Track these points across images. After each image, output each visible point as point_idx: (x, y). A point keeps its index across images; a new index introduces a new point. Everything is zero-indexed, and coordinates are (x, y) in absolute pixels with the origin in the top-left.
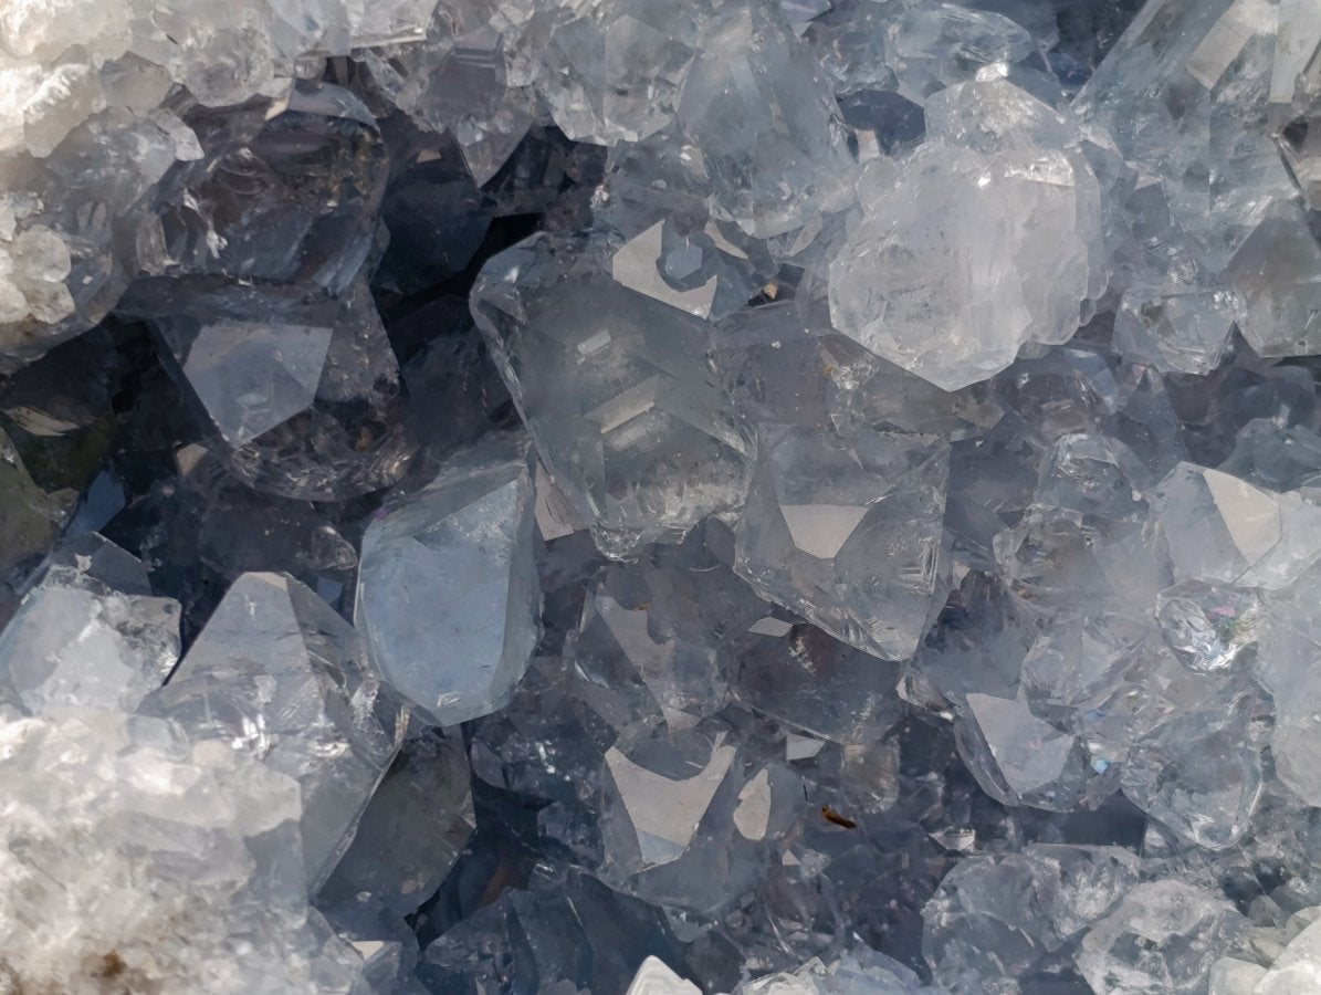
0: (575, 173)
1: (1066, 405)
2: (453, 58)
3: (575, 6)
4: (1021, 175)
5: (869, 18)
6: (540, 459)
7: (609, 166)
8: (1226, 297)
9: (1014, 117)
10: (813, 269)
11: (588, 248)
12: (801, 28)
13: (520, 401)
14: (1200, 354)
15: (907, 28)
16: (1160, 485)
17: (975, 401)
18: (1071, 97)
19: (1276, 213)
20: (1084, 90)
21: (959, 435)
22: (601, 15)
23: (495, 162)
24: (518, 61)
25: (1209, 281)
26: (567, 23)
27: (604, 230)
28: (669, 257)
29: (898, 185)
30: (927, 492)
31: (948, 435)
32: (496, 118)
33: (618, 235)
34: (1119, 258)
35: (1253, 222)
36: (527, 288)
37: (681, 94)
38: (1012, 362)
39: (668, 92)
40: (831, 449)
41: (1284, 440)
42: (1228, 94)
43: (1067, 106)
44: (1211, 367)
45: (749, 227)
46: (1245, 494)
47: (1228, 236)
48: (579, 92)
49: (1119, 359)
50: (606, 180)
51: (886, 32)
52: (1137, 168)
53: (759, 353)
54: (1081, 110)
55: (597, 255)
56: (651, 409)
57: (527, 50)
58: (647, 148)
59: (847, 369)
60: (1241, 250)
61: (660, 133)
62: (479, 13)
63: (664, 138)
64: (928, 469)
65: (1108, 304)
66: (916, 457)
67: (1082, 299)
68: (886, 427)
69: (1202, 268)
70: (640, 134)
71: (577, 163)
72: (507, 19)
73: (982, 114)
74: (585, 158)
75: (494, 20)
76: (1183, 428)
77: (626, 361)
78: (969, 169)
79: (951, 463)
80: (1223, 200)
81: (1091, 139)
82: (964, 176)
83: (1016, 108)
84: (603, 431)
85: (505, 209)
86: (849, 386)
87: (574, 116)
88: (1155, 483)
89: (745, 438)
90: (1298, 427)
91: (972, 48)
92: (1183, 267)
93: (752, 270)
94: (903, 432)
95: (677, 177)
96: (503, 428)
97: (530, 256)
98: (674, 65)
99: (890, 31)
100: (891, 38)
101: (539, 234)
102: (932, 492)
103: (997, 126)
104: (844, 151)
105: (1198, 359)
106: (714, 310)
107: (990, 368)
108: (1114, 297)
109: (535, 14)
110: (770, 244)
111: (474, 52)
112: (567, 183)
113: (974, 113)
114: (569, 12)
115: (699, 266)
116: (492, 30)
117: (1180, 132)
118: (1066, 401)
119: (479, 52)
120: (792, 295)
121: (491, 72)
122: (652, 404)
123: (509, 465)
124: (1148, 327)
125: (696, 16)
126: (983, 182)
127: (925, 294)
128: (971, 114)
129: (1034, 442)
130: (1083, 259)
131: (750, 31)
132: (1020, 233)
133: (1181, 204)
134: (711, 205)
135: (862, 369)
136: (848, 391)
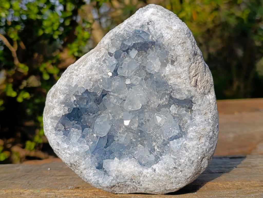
75: (98, 84)
111: (96, 87)
121: (98, 89)
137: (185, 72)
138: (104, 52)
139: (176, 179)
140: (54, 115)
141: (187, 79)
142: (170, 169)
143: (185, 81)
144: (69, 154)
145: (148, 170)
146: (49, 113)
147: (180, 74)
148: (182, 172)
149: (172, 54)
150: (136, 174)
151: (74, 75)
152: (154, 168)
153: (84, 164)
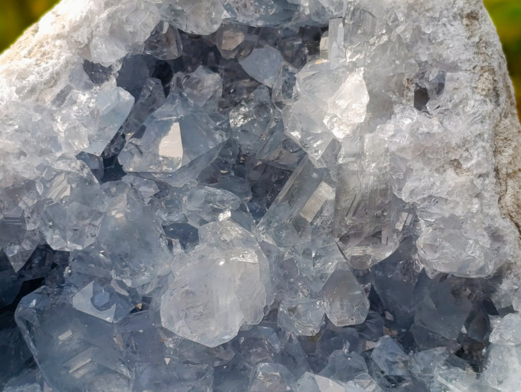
0: (57, 261)
1: (259, 350)
2: (3, 221)
3: (54, 198)
4: (237, 259)
5: (175, 194)
6: (45, 381)
7: (71, 259)
8: (321, 302)
9: (234, 234)
10: (155, 298)
11: (63, 293)
12: (147, 200)
13: (36, 357)
14: (312, 327)
15: (190, 197)
16: (299, 381)
17: (223, 349)
18: (257, 223)
19: (340, 267)
20: (262, 220)
21: (217, 363)
22: (64, 202)
23: (23, 261)
24: (31, 220)
25: (314, 296)
26: (51, 205)
27: (69, 285)
28: (97, 297)
29: (188, 264)
30: (205, 389)
31: (213, 363)
32: (23, 244)
33: (76, 287)
34: (279, 288)
35: (330, 271)
36: (39, 310)
37: (99, 230)
38: (237, 334)
39: (94, 229)
40: (165, 373)
41: (347, 358)
42: (318, 222)
43: (255, 227)
44: (316, 332)
45: (129, 283)
46: (332, 385)
47: (321, 278)
48: (57, 231)
49: (280, 329)
50: (70, 265)
51: (182, 200)
52: (284, 251)
53: (134, 334)
54: (261, 229)
55: (67, 296)
56: (90, 362)
57: (35, 216)
58: (86, 252)
59: (170, 339)
60: (327, 282)
61: (91, 245)
62: (14, 201)
63: (93, 247)
64: (205, 379)
65: (275, 307)
66: (200, 375)
67: (264, 306)
68: (187, 362)
69: (311, 291)
70: (83, 247)
71: (58, 258)
72: (25, 204)
73: (221, 233)
74: (61, 256)
75: (21, 204)
76: (307, 356)
77: (79, 341)
78: (216, 258)
79: (214, 375)
80: (318, 263)
81: (265, 240)
82: (214, 260)
83: (234, 230)
84: (70, 372)
85: (29, 277)
86: (171, 346)
87: (55, 241)
88: (296, 380)
89: (129, 369)
90: (353, 352)
91: (217, 203)
92: (304, 290)
93: (131, 300)
94: (194, 364)
95: (99, 263)
96: (30, 367)
97: (40, 296)
98: (96, 218)
99: (184, 199)
100: (184, 201)
101: (43, 287)
102: (207, 389)
103: (227, 238)
104: (166, 249)
105: (311, 329)
106: (115, 318)
107: (228, 338)
108: (277, 303)
109: (37, 202)
110: (138, 290)
111: (12, 218)
112: (54, 266)
113: (218, 233)
114: (51, 201)
115: (108, 301)
116: (20, 208)
117: (300, 237)
118: (260, 348)
119: (15, 218)
120: (147, 308)
121: (20, 226)
122: (90, 360)
123: (32, 386)
124: (291, 316)
125: (104, 198)
126: (222, 263)
127: (200, 309)
128: (217, 233)
129: (247, 365)
130: (264, 291)
131: (126, 204)
132: (238, 282)
133: (302, 265)
134: (113, 273)
135: (176, 339)
136: (171, 348)
137: (480, 144)
141: (487, 175)
143: (478, 181)
149: (423, 58)
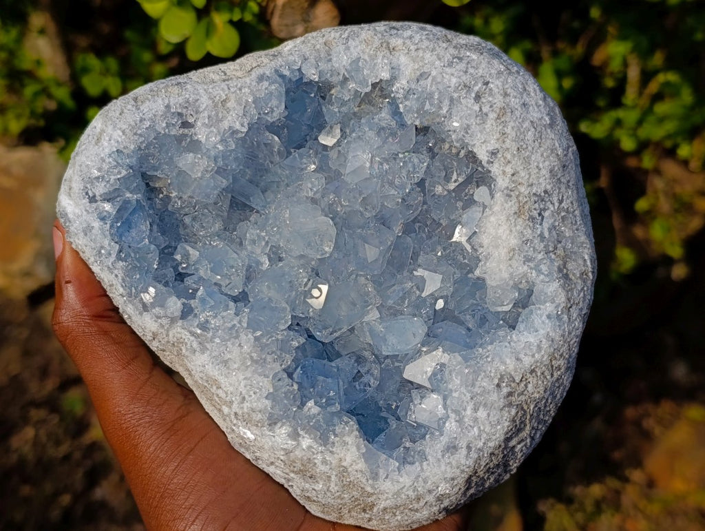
13: (348, 328)
17: (337, 224)
23: (299, 338)
24: (276, 337)
27: (309, 313)
28: (316, 296)
32: (290, 340)
33: (310, 309)
38: (328, 218)
48: (281, 322)
51: (255, 257)
55: (315, 313)
58: (290, 306)
59: (334, 254)
97: (315, 330)
101: (310, 329)
105: (321, 179)
137: (211, 90)
138: (179, 330)
139: (512, 95)
140: (361, 465)
141: (228, 85)
142: (481, 110)
143: (232, 90)
144: (476, 410)
145: (498, 174)
146: (362, 486)
147: (213, 102)
148: (489, 82)
149: (164, 125)
150: (512, 206)
151: (243, 408)
152: (486, 159)
153: (504, 363)
